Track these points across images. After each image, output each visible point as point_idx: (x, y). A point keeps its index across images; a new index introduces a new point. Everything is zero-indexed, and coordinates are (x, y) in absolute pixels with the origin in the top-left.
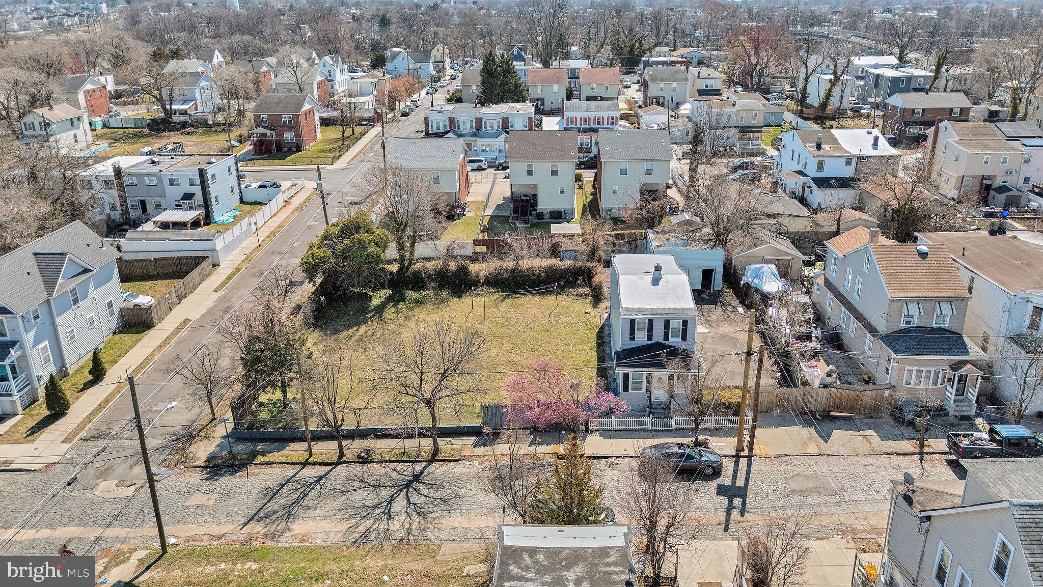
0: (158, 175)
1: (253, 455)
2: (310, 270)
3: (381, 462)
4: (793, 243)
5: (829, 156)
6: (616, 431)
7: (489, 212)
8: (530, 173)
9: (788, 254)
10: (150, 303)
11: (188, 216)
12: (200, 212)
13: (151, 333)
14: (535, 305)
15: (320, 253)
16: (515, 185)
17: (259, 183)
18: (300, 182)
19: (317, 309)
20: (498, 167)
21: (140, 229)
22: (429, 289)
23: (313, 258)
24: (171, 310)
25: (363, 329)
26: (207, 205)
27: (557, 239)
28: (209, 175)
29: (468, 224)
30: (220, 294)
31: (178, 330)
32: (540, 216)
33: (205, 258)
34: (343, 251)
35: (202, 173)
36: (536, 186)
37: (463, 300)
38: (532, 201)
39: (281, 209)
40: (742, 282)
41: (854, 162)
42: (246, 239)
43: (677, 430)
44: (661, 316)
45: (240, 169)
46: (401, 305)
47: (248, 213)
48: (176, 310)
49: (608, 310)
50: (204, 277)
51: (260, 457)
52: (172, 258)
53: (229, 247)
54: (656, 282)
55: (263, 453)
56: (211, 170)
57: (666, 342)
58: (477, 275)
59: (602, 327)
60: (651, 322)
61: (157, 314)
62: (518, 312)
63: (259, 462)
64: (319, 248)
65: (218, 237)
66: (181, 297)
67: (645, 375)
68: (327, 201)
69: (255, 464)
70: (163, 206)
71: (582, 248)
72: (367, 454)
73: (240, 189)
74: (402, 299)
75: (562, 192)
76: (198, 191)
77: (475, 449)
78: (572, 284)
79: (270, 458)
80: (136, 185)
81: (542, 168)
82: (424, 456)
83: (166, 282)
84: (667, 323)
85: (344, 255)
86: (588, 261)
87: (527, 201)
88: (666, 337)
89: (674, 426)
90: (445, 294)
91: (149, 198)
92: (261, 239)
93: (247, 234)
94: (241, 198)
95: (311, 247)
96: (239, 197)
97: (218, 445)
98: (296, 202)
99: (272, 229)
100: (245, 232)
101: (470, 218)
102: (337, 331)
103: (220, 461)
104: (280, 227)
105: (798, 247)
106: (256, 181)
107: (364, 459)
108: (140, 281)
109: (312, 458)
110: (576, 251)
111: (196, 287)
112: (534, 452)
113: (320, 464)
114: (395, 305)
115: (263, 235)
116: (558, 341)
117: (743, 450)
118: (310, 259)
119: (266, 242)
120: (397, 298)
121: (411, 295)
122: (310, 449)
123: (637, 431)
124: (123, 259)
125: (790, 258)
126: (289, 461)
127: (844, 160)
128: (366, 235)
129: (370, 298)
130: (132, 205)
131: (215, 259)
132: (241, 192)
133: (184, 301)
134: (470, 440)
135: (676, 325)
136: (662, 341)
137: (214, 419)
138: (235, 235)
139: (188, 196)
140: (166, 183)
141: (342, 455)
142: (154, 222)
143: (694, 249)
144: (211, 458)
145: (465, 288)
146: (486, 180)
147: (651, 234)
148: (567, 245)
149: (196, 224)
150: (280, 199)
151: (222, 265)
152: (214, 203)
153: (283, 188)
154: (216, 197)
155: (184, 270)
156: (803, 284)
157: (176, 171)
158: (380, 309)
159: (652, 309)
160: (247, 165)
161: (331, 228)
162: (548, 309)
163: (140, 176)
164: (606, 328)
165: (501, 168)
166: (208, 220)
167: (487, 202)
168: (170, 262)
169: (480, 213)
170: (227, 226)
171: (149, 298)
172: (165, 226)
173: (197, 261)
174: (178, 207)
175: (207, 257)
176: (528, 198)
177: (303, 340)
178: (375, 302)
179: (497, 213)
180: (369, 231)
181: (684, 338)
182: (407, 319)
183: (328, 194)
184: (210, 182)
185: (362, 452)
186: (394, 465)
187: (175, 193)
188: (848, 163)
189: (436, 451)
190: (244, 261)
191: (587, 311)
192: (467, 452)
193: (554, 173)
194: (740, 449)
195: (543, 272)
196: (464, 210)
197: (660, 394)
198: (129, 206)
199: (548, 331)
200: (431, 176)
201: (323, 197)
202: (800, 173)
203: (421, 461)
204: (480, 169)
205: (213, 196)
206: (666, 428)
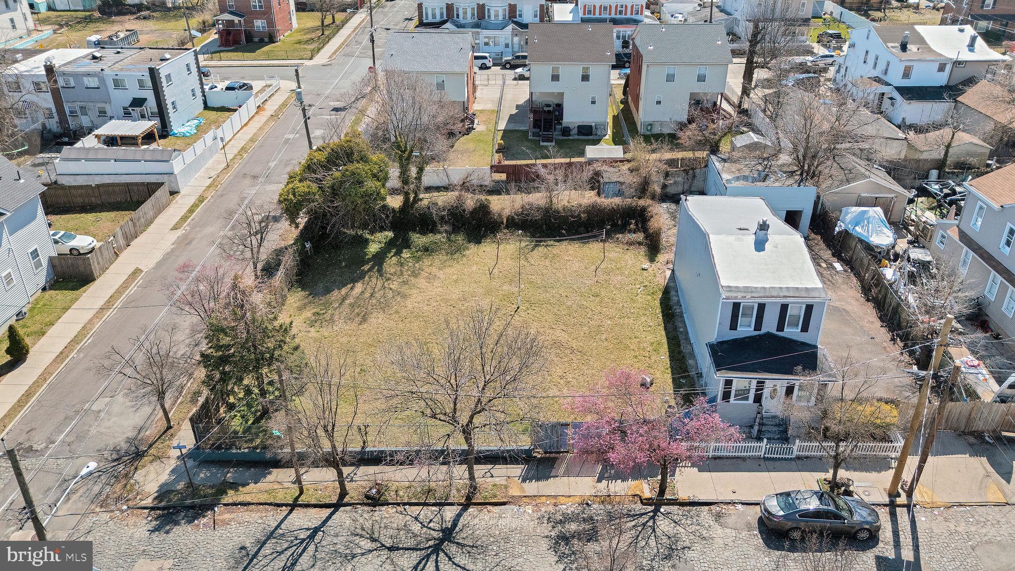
0: (100, 75)
1: (223, 488)
2: (291, 209)
3: (398, 504)
4: (889, 174)
5: (920, 60)
6: (715, 458)
7: (502, 126)
8: (555, 78)
9: (891, 191)
10: (91, 246)
11: (138, 127)
12: (153, 123)
13: (91, 290)
14: (576, 257)
15: (302, 187)
16: (535, 93)
17: (227, 83)
18: (273, 82)
19: (302, 260)
20: (505, 65)
21: (79, 145)
22: (440, 232)
23: (294, 195)
24: (117, 255)
25: (359, 287)
26: (162, 113)
27: (597, 166)
28: (163, 74)
29: (480, 141)
30: (179, 232)
31: (125, 286)
32: (566, 131)
33: (160, 185)
34: (332, 187)
35: (153, 73)
36: (561, 95)
37: (484, 249)
38: (557, 113)
39: (253, 117)
40: (837, 229)
41: (948, 68)
42: (212, 157)
43: (799, 458)
44: (778, 300)
45: (201, 64)
46: (406, 254)
47: (214, 122)
48: (124, 256)
49: (671, 266)
50: (159, 211)
51: (231, 492)
52: (118, 185)
53: (189, 169)
54: (760, 245)
55: (234, 486)
56: (164, 70)
57: (780, 334)
58: (500, 215)
59: (667, 291)
60: (762, 307)
61: (99, 263)
62: (557, 266)
63: (231, 501)
64: (300, 181)
65: (176, 157)
66: (129, 239)
67: (754, 382)
68: (310, 113)
69: (225, 505)
70: (109, 114)
71: (632, 180)
72: (378, 492)
73: (203, 92)
74: (407, 244)
75: (593, 102)
76: (149, 95)
77: (527, 485)
78: (623, 228)
79: (244, 494)
80: (74, 87)
81: (570, 72)
82: (456, 496)
83: (112, 214)
84: (784, 308)
85: (335, 191)
86: (640, 198)
87: (549, 112)
88: (780, 328)
89: (796, 453)
90: (460, 238)
91: (91, 104)
92: (230, 157)
93: (211, 151)
94: (205, 103)
95: (291, 177)
96: (202, 102)
97: (173, 471)
98: (271, 107)
99: (243, 143)
100: (210, 148)
101: (481, 133)
102: (328, 291)
103: (175, 499)
104: (252, 140)
105: (898, 179)
106: (223, 79)
107: (374, 501)
108: (81, 212)
109: (303, 497)
110: (622, 183)
111: (150, 222)
112: (605, 493)
113: (315, 506)
114: (398, 253)
115: (232, 151)
116: (612, 312)
117: (899, 495)
118: (291, 196)
119: (236, 161)
120: (399, 244)
121: (419, 239)
122: (298, 481)
123: (743, 459)
124: (59, 182)
125: (892, 195)
126: (272, 500)
127: (937, 65)
128: (359, 166)
129: (366, 242)
130: (71, 112)
131: (174, 185)
132: (204, 96)
133: (134, 243)
134: (517, 470)
135: (796, 310)
136: (774, 331)
137: (169, 427)
138: (198, 153)
139: (138, 102)
140: (111, 84)
141: (343, 493)
142: (96, 136)
143: (777, 184)
144: (164, 493)
145: (486, 231)
146: (493, 82)
147: (716, 163)
148: (610, 175)
149: (149, 138)
150: (252, 104)
151: (183, 192)
152: (170, 110)
153: (255, 91)
154: (173, 103)
155: (135, 198)
156: (907, 229)
157: (122, 70)
158: (379, 258)
159: (764, 288)
160: (212, 59)
161: (316, 154)
162: (593, 263)
163: (77, 76)
164: (673, 293)
165: (508, 66)
166: (164, 131)
167: (498, 112)
168: (117, 189)
169: (491, 127)
170: (189, 140)
171: (89, 239)
172: (111, 141)
173: (151, 189)
174: (127, 115)
175: (163, 184)
176: (551, 109)
177: (286, 330)
178: (373, 248)
179: (512, 127)
180: (364, 159)
181: (805, 329)
182: (415, 275)
183: (310, 106)
184: (164, 84)
185: (371, 489)
186: (416, 510)
187: (123, 98)
188: (942, 68)
189: (474, 488)
190: (209, 187)
191: (644, 266)
192: (514, 492)
193: (585, 78)
194: (893, 495)
195: (584, 213)
196: (473, 122)
197: (773, 406)
198: (68, 113)
199: (597, 296)
200: (435, 80)
201: (304, 110)
202: (878, 80)
203: (452, 504)
204: (484, 67)
205: (169, 102)
206: (784, 456)
